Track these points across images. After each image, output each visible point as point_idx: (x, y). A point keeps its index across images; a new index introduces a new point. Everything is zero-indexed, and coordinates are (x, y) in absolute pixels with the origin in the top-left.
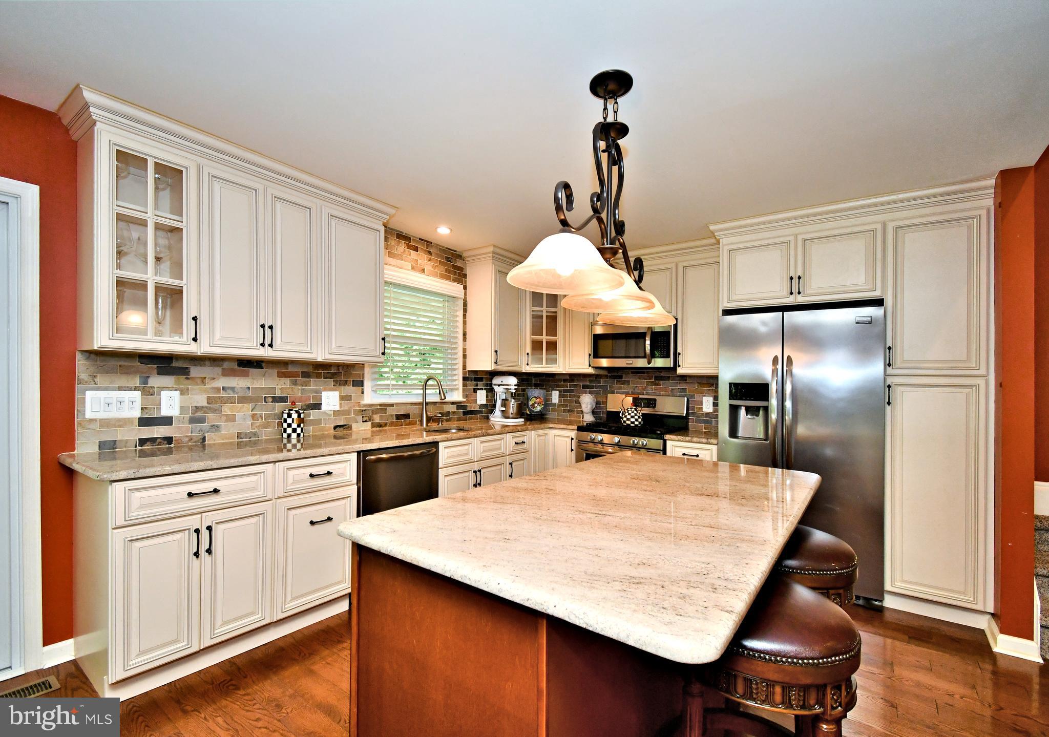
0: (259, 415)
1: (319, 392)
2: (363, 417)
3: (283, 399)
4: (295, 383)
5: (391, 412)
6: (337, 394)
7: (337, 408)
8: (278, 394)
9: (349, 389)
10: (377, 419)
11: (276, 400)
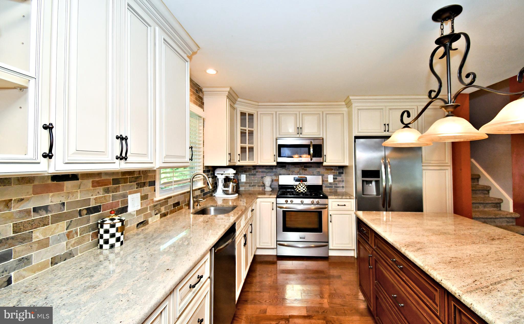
0: (74, 232)
1: (125, 196)
2: (155, 211)
3: (96, 209)
4: (107, 191)
5: (171, 202)
6: (138, 195)
7: (139, 208)
8: (92, 205)
9: (147, 189)
10: (163, 210)
11: (91, 211)
